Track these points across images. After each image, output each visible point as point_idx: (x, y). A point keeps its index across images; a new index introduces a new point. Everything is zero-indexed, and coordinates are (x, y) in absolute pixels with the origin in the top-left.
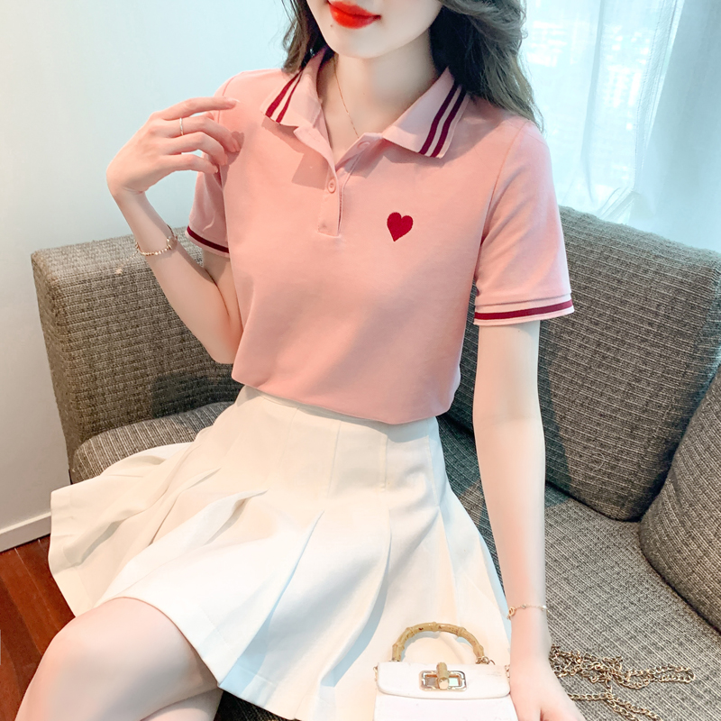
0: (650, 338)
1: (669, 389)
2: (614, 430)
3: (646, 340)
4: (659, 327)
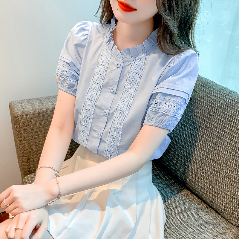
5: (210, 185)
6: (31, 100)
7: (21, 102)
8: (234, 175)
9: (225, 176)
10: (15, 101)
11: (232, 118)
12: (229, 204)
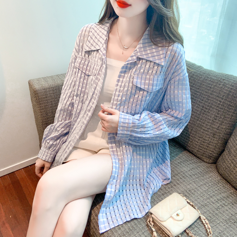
0: (220, 106)
1: (226, 123)
2: (208, 135)
3: (219, 107)
4: (223, 103)
5: (186, 133)
6: (45, 77)
7: (38, 80)
8: (204, 125)
9: (198, 126)
10: (34, 79)
11: (201, 84)
12: (201, 147)
